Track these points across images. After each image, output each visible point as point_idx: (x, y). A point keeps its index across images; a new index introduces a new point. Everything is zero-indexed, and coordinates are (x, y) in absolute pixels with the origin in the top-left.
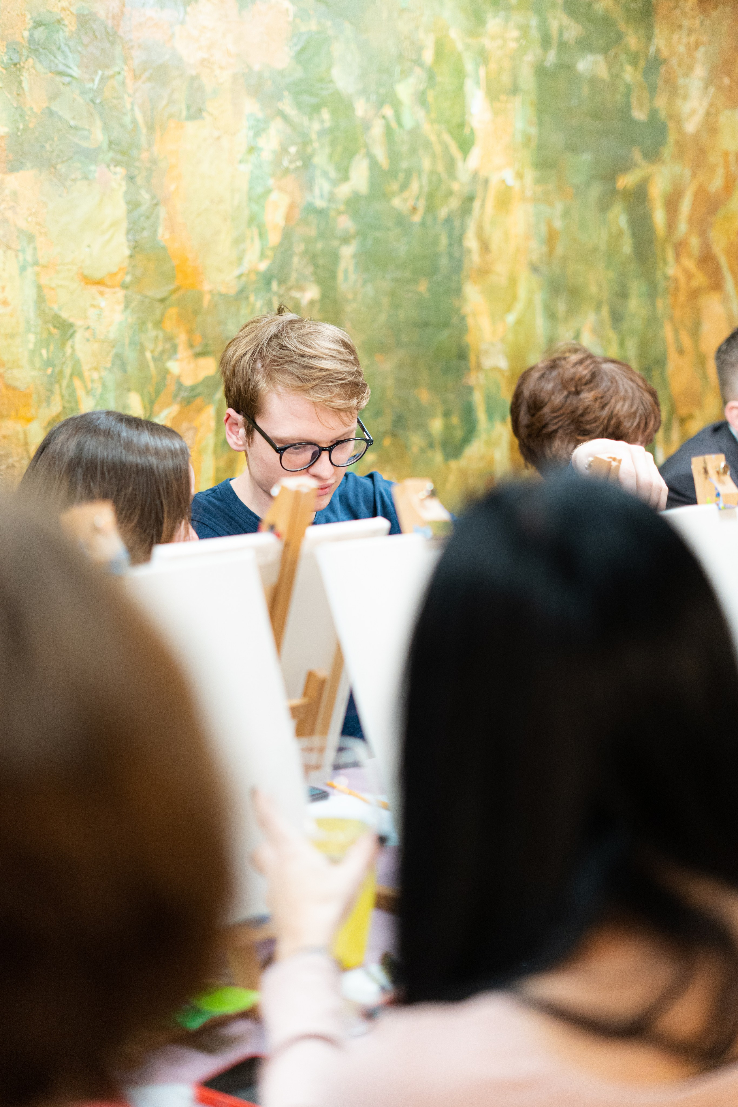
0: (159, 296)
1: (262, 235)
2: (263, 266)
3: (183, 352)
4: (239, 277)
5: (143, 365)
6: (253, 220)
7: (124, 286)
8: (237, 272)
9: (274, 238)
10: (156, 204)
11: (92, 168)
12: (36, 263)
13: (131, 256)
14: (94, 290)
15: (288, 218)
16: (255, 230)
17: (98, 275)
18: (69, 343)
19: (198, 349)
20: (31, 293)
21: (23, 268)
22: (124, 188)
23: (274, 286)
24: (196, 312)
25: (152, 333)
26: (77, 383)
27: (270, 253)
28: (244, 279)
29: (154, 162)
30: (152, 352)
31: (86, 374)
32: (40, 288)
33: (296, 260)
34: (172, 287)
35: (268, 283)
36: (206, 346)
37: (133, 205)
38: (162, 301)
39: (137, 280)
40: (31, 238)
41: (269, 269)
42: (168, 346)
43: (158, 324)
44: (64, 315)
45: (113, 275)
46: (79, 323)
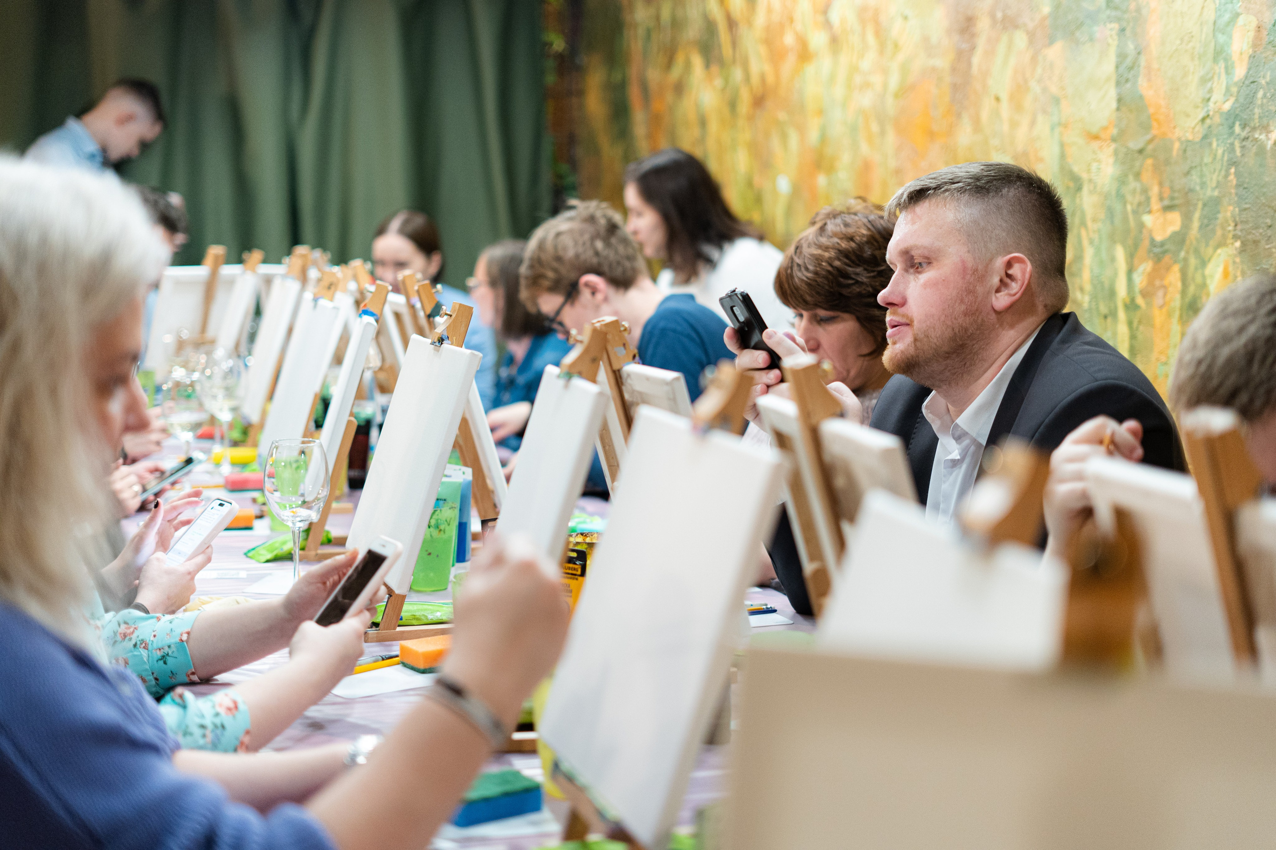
0: (1140, 146)
1: (1228, 70)
2: (1227, 106)
3: (1155, 205)
4: (1203, 120)
5: (1125, 219)
6: (1220, 54)
7: (1114, 140)
8: (1202, 115)
9: (1240, 72)
10: (1139, 53)
11: (1096, 28)
12: (1060, 124)
13: (1118, 109)
14: (1095, 144)
15: (1256, 44)
16: (1222, 64)
17: (1094, 130)
18: (1078, 195)
19: (1166, 202)
20: (1056, 150)
21: (1052, 129)
22: (1116, 43)
23: (1237, 129)
24: (1167, 162)
25: (1133, 184)
26: (1083, 233)
27: (1234, 90)
28: (1208, 121)
29: (1138, 10)
30: (1132, 204)
31: (1089, 224)
32: (1062, 145)
33: (1260, 94)
34: (1148, 137)
35: (1231, 127)
36: (1172, 199)
37: (1121, 56)
38: (1141, 151)
39: (1122, 133)
40: (1057, 101)
41: (1233, 108)
42: (1143, 198)
43: (1138, 175)
44: (1076, 169)
45: (1105, 129)
46: (1084, 176)
